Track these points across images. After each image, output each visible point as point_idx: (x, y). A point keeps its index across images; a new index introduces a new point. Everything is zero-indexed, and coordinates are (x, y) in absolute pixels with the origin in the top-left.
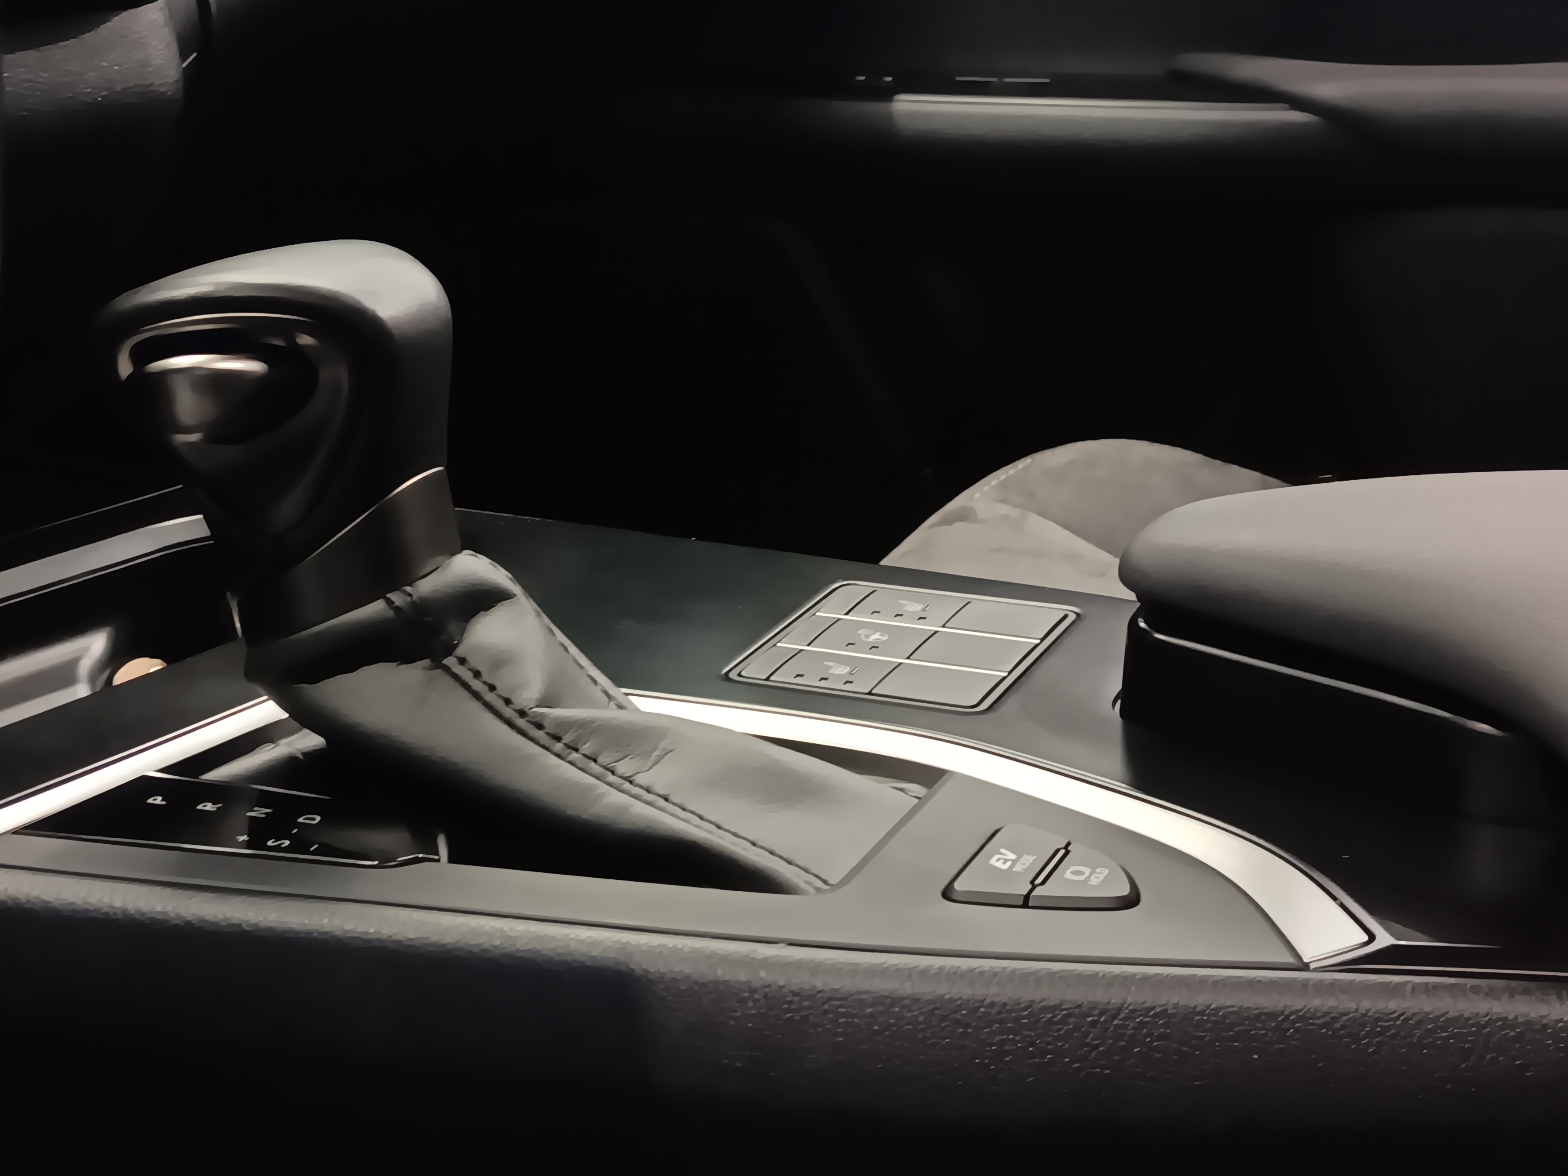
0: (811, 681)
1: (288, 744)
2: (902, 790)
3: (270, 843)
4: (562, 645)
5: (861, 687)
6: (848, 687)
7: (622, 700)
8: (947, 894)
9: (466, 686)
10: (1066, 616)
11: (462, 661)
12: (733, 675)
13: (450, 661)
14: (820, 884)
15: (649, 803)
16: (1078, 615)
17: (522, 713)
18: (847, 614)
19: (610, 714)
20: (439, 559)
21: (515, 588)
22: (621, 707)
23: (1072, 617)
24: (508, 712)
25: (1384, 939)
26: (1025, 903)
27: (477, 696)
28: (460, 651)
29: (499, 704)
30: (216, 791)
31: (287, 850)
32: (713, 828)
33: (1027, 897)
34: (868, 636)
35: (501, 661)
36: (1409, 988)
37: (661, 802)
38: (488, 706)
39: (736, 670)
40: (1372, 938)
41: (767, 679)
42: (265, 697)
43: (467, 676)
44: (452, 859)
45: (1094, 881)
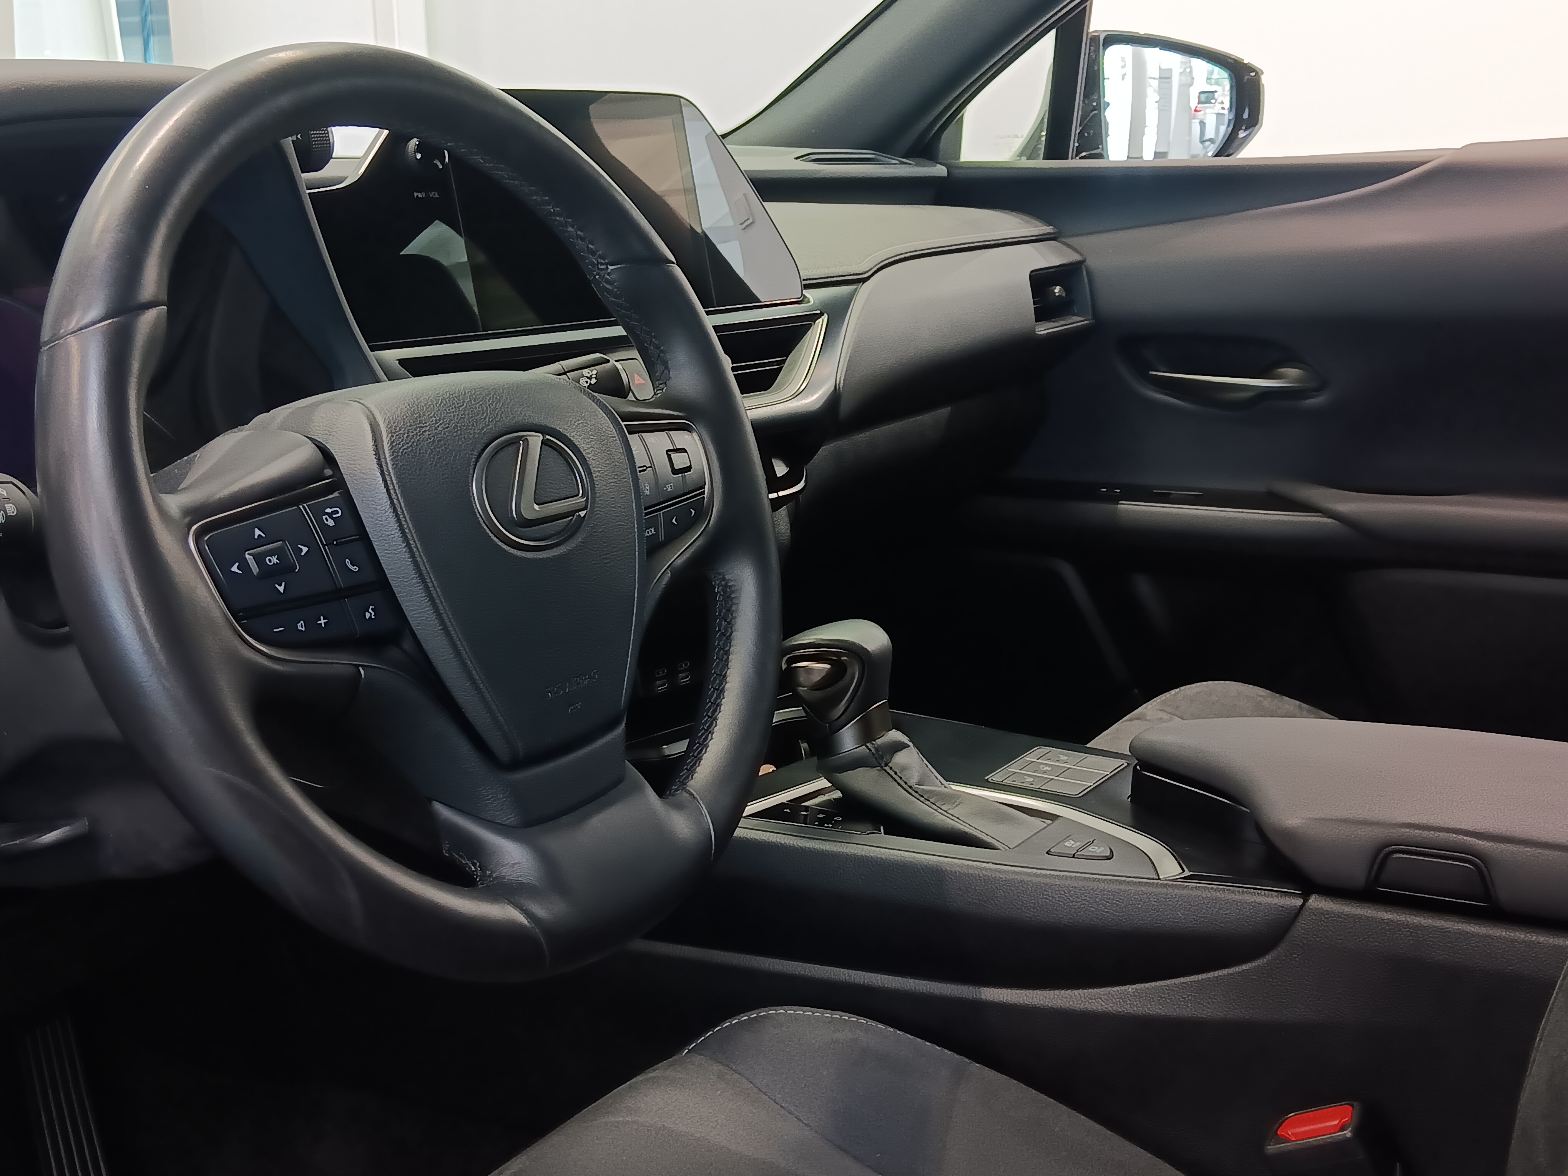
0: (1018, 783)
1: (829, 796)
2: (1044, 822)
3: (826, 825)
4: (926, 764)
5: (1035, 786)
6: (1032, 786)
7: (947, 785)
8: (1047, 853)
9: (892, 777)
10: (1123, 764)
11: (891, 768)
12: (990, 780)
13: (887, 768)
14: (1007, 848)
15: (953, 820)
16: (1128, 764)
17: (911, 787)
18: (1038, 759)
19: (942, 789)
20: (883, 733)
21: (911, 744)
22: (945, 787)
23: (1126, 764)
24: (905, 786)
25: (1187, 873)
26: (1073, 857)
27: (895, 780)
28: (890, 765)
29: (903, 784)
30: (807, 808)
31: (831, 827)
32: (973, 829)
33: (1074, 855)
34: (1043, 768)
35: (904, 769)
36: (1190, 887)
37: (957, 820)
38: (899, 784)
39: (992, 778)
40: (1184, 871)
41: (1002, 782)
42: (823, 778)
43: (893, 774)
44: (885, 833)
45: (1098, 851)
